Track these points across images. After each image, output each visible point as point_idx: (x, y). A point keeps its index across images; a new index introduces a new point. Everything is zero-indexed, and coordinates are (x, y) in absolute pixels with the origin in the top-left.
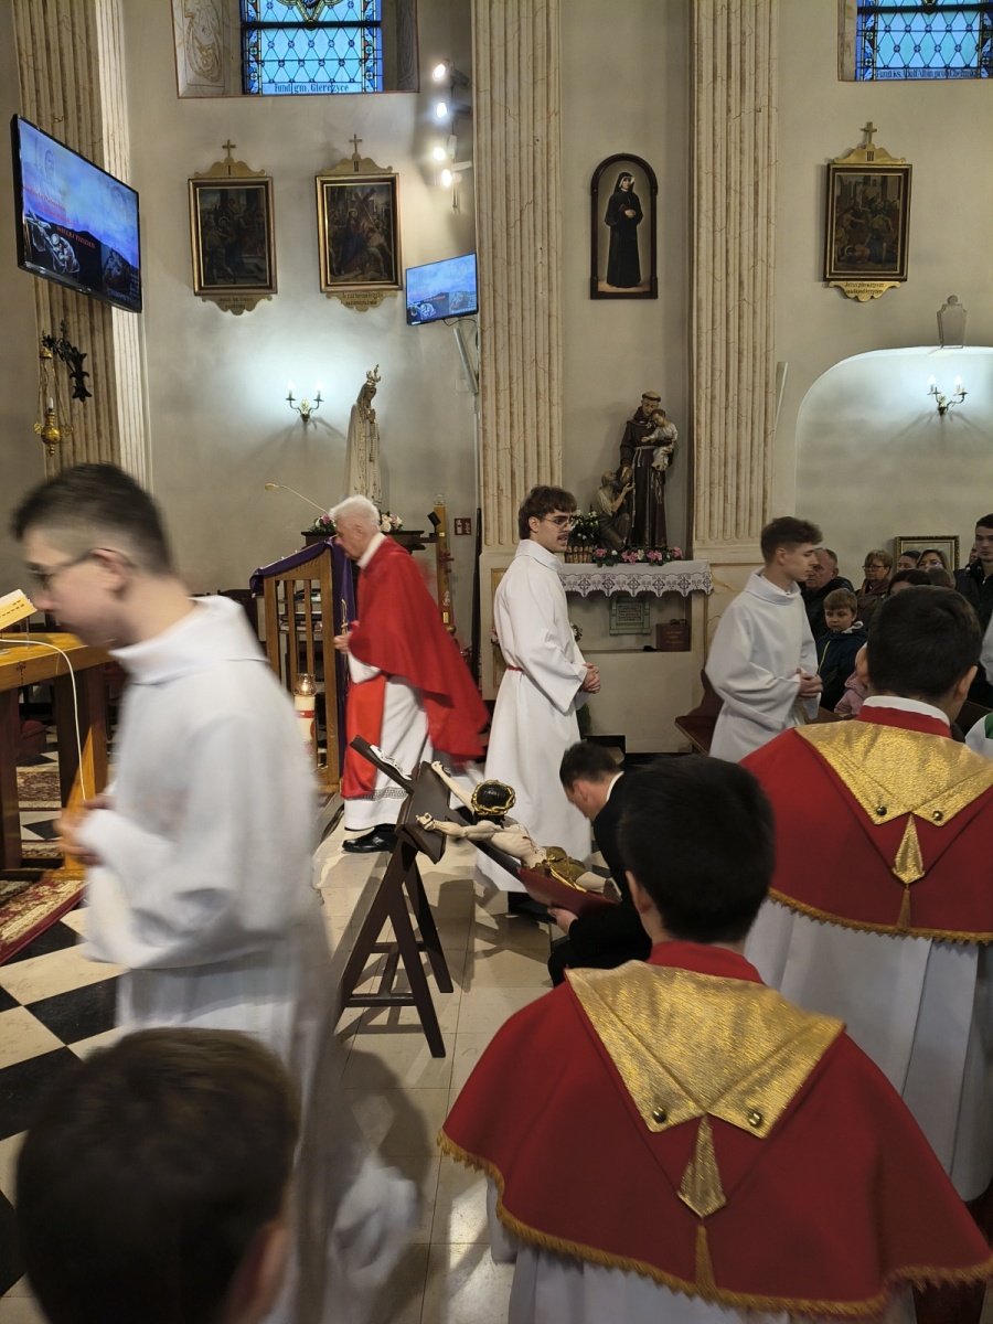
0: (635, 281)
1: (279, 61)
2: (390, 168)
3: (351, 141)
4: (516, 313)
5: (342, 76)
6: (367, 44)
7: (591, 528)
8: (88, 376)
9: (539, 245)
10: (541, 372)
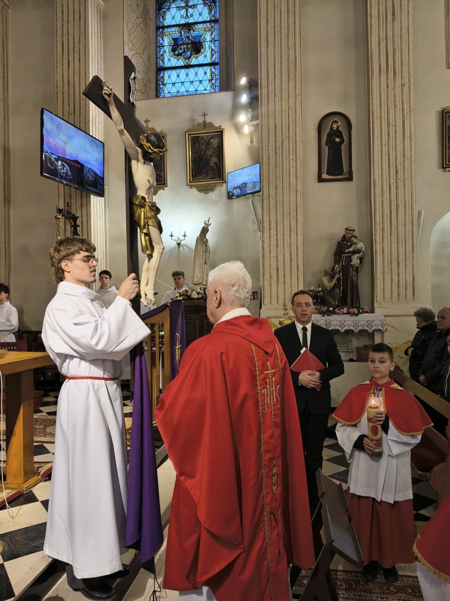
0: (341, 172)
1: (173, 83)
2: (220, 126)
3: (202, 115)
4: (279, 190)
5: (201, 88)
6: (212, 73)
7: (318, 296)
8: (79, 226)
9: (291, 157)
10: (292, 219)
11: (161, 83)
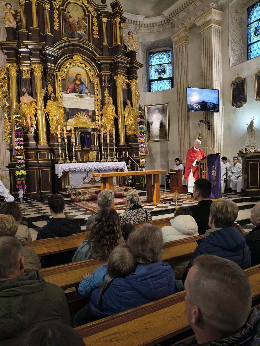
1: (255, 50)
8: (210, 126)
11: (249, 52)
